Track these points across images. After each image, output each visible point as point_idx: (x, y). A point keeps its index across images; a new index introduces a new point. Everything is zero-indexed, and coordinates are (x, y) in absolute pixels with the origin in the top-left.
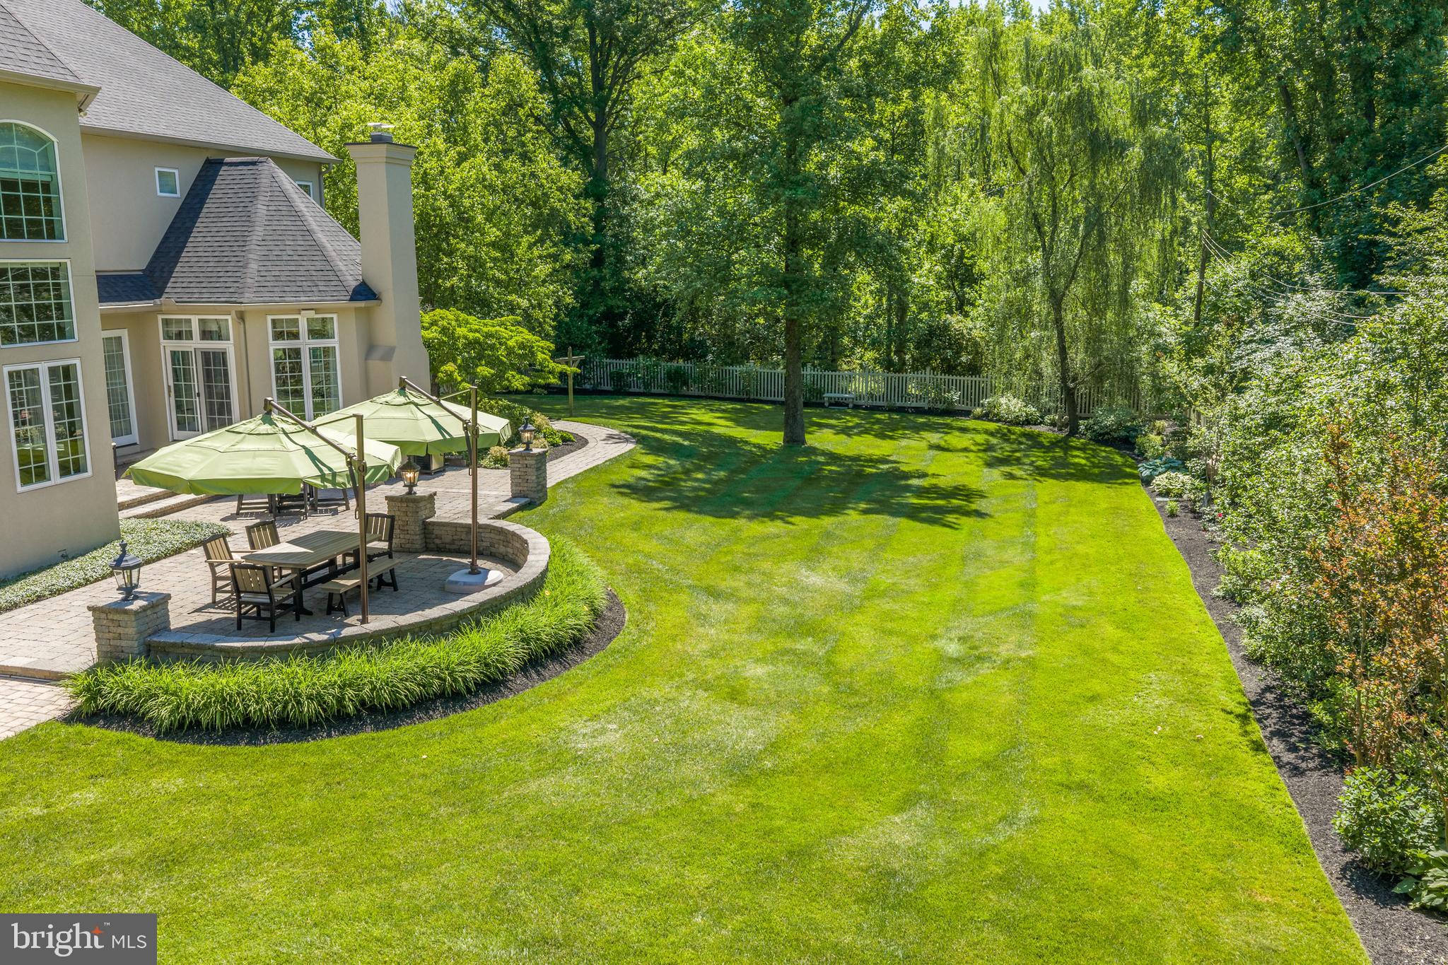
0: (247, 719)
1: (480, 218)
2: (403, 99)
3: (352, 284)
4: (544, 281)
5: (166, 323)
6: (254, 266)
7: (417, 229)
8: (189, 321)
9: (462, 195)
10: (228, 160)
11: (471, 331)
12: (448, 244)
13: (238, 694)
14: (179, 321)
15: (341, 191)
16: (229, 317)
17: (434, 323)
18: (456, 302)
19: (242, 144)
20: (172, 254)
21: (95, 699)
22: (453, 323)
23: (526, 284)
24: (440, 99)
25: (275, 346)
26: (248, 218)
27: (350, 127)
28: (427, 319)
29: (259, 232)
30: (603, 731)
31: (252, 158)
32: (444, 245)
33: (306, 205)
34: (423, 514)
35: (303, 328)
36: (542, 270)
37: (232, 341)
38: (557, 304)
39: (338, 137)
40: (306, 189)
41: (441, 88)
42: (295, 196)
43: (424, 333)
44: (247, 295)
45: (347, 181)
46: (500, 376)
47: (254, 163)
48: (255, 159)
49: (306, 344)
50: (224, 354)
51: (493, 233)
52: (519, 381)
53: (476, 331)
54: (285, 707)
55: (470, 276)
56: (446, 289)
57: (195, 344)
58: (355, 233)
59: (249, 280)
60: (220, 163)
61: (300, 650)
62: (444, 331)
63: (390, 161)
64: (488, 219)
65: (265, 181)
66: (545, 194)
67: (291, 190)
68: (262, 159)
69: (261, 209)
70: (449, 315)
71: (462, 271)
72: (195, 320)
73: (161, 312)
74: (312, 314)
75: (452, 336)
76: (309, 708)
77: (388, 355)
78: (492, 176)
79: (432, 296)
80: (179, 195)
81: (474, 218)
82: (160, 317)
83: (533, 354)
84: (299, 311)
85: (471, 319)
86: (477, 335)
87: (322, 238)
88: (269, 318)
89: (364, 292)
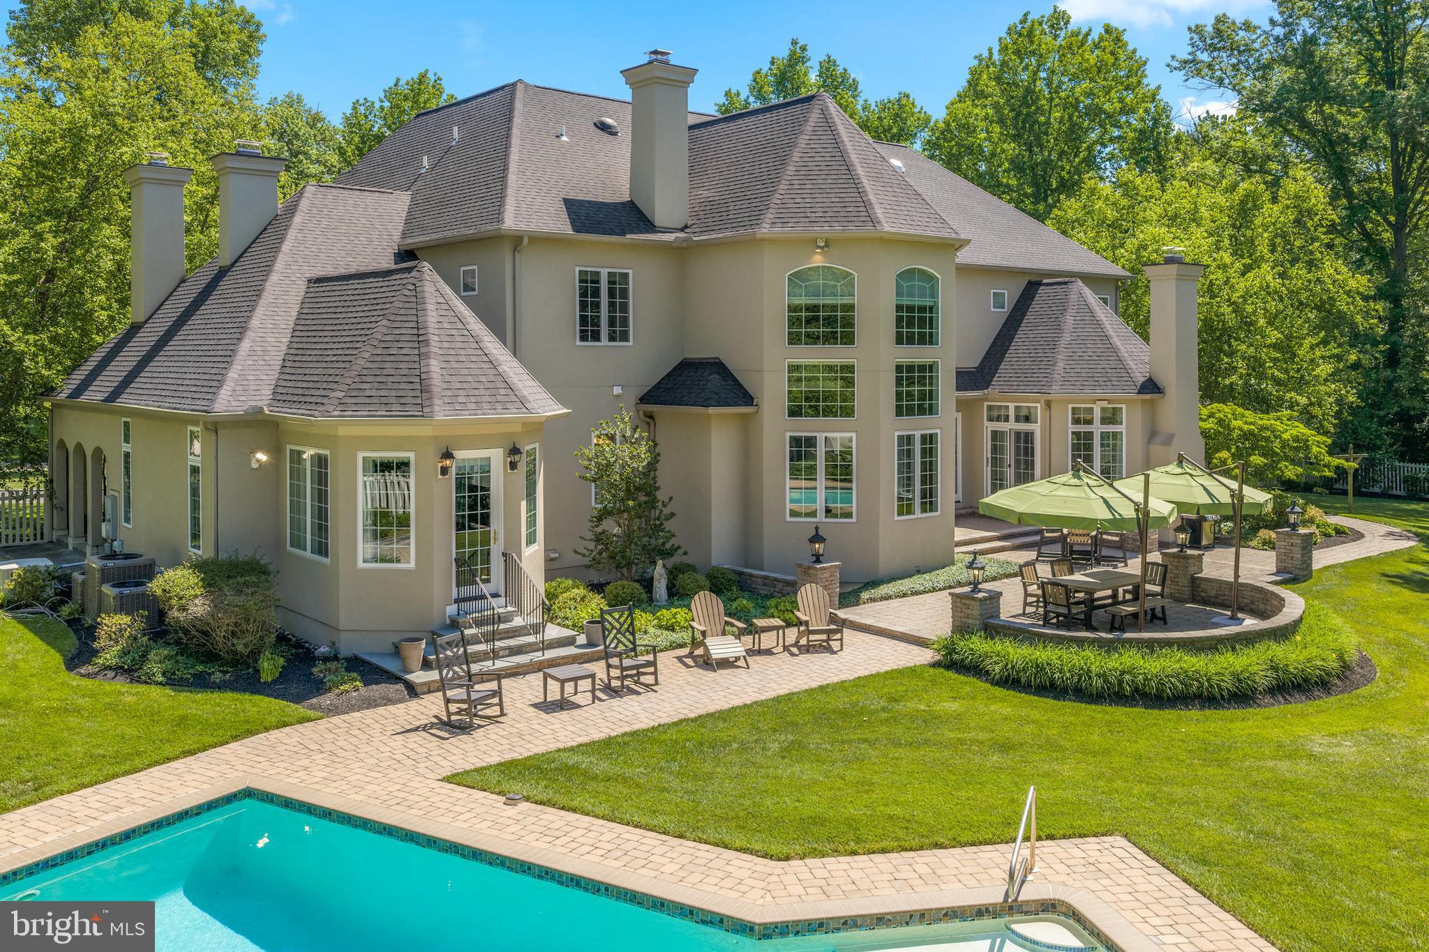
0: (1052, 684)
1: (1262, 322)
2: (1194, 220)
3: (1141, 379)
4: (1326, 380)
5: (990, 408)
6: (1061, 364)
7: (1200, 332)
8: (1008, 407)
9: (1245, 301)
10: (1045, 281)
11: (1246, 423)
12: (1230, 346)
13: (1048, 664)
14: (1000, 407)
15: (1133, 302)
16: (1038, 405)
17: (1211, 415)
18: (1234, 398)
19: (1057, 268)
20: (998, 355)
21: (951, 655)
22: (1229, 416)
23: (1308, 383)
24: (1229, 217)
25: (1072, 428)
26: (1059, 328)
27: (1145, 247)
28: (1205, 412)
29: (1067, 337)
30: (1339, 745)
31: (1064, 279)
32: (1226, 347)
33: (1106, 316)
34: (1192, 570)
35: (1097, 414)
36: (1324, 369)
37: (1039, 424)
38: (1339, 402)
39: (1134, 257)
40: (1105, 301)
41: (1232, 207)
42: (1097, 308)
43: (1201, 423)
44: (1054, 387)
45: (1139, 292)
46: (1272, 466)
47: (1065, 283)
48: (1067, 279)
49: (1097, 429)
50: (1032, 434)
51: (1274, 336)
52: (1291, 472)
53: (1251, 423)
54: (1079, 680)
55: (1249, 375)
56: (1225, 386)
57: (1012, 425)
58: (1146, 338)
59: (1056, 376)
60: (1039, 284)
61: (1093, 642)
62: (1220, 422)
63: (1180, 277)
64: (1270, 323)
65: (1073, 297)
66: (1332, 298)
67: (1094, 304)
68: (1073, 279)
69: (1069, 320)
70: (1226, 410)
71: (1241, 370)
72: (1012, 406)
73: (987, 400)
74: (1105, 404)
75: (1228, 427)
76: (1098, 683)
77: (1168, 441)
78: (1275, 283)
79: (1210, 391)
80: (1007, 310)
81: (1256, 322)
82: (986, 404)
83: (1308, 448)
84: (1094, 402)
85: (1247, 413)
86: (1252, 427)
87: (1116, 341)
88: (1070, 406)
89: (1151, 387)
